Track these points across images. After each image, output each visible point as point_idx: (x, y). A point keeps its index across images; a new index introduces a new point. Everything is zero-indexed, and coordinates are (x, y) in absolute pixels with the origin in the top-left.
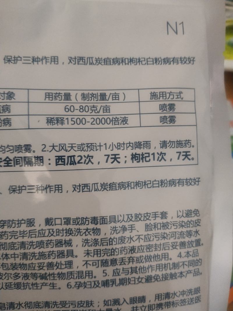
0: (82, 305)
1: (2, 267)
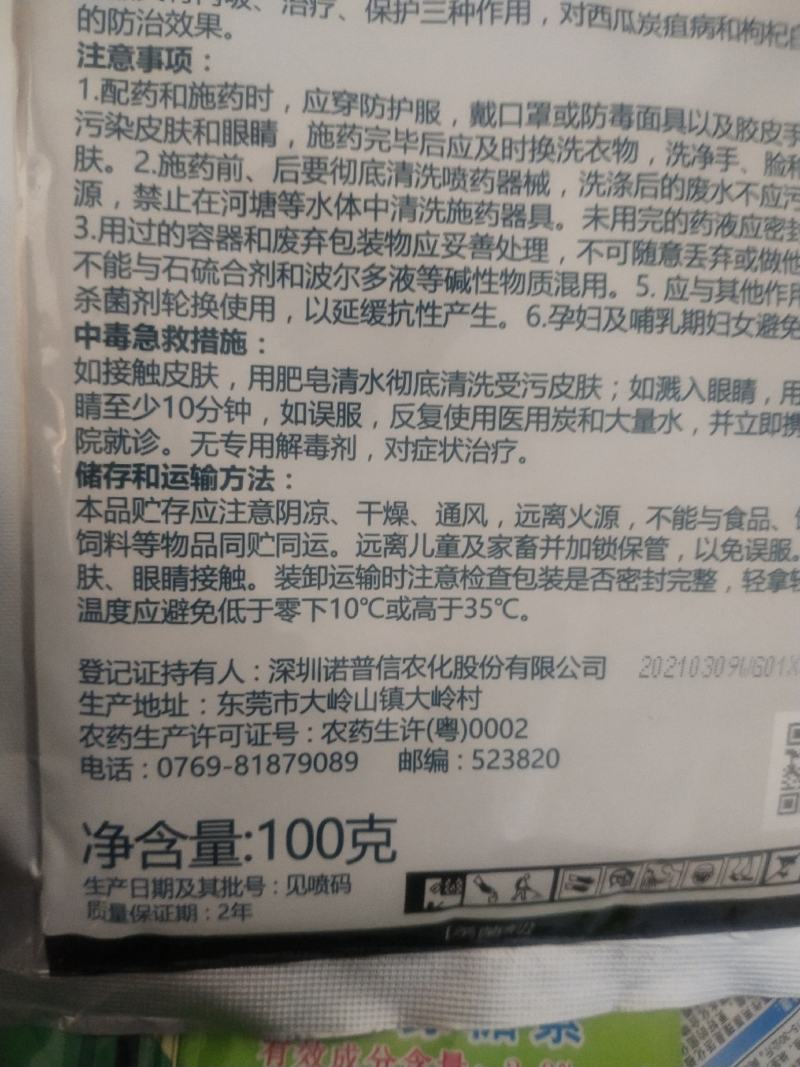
0: (563, 388)
1: (330, 246)
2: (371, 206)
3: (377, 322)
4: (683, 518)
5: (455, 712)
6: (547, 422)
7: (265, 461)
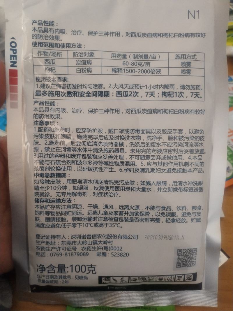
0: (127, 183)
1: (82, 157)
2: (89, 150)
3: (91, 171)
4: (152, 208)
5: (108, 245)
6: (124, 189)
7: (70, 197)
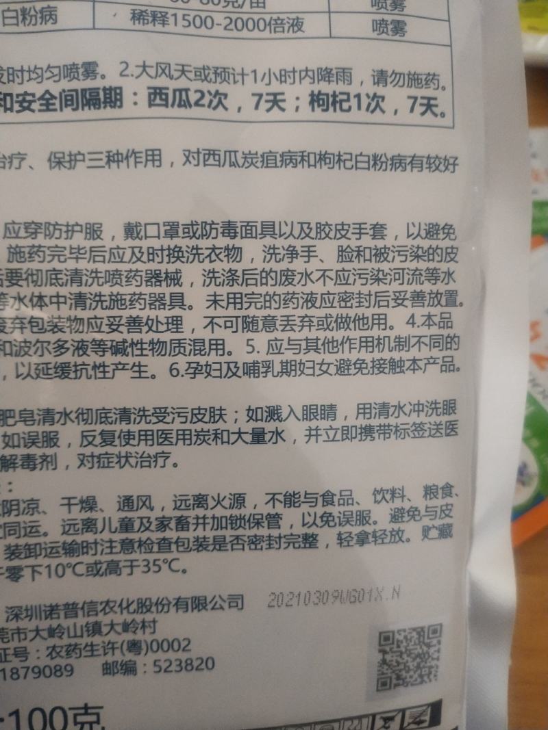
0: (200, 417)
1: (29, 326)
2: (54, 300)
3: (66, 377)
4: (291, 500)
5: (139, 636)
6: (191, 439)
